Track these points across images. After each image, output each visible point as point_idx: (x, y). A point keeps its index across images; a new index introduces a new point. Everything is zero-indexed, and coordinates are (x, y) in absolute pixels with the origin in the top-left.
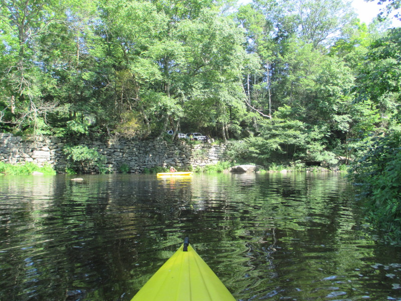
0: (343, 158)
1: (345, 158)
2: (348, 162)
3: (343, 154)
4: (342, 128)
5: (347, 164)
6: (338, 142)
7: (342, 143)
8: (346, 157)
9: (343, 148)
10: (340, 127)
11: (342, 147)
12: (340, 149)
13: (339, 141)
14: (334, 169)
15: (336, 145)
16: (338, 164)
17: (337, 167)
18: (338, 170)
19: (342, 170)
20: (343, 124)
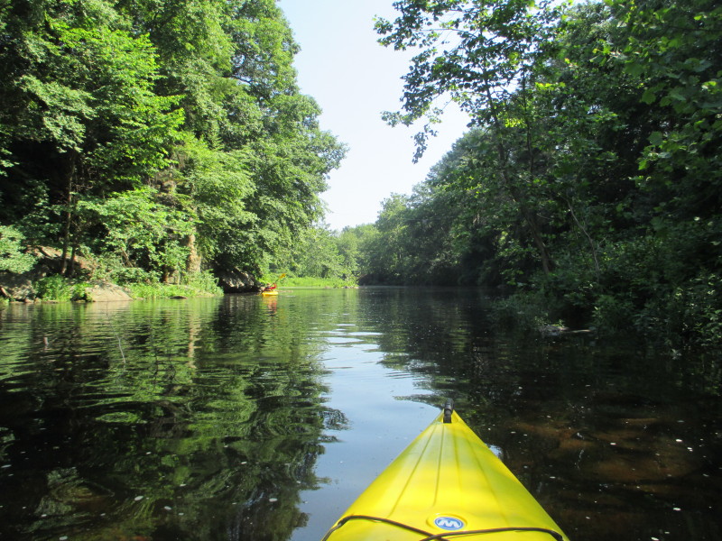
0: (52, 252)
1: (60, 253)
2: (69, 269)
3: (51, 240)
4: (57, 133)
5: (67, 275)
6: (39, 194)
7: (53, 199)
8: (65, 251)
9: (53, 218)
10: (54, 127)
11: (51, 214)
12: (45, 221)
13: (42, 188)
14: (19, 292)
15: (31, 206)
16: (33, 275)
17: (30, 287)
18: (31, 296)
19: (47, 298)
20: (62, 120)
